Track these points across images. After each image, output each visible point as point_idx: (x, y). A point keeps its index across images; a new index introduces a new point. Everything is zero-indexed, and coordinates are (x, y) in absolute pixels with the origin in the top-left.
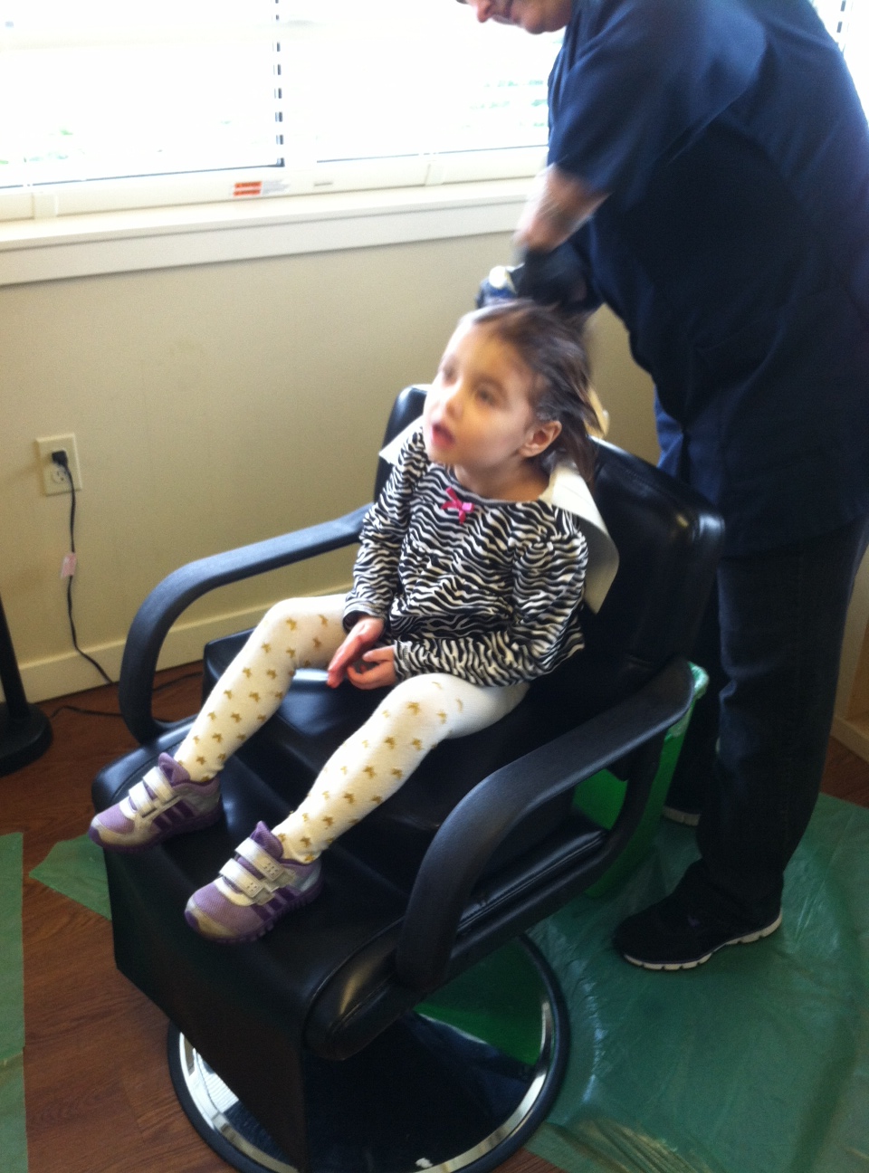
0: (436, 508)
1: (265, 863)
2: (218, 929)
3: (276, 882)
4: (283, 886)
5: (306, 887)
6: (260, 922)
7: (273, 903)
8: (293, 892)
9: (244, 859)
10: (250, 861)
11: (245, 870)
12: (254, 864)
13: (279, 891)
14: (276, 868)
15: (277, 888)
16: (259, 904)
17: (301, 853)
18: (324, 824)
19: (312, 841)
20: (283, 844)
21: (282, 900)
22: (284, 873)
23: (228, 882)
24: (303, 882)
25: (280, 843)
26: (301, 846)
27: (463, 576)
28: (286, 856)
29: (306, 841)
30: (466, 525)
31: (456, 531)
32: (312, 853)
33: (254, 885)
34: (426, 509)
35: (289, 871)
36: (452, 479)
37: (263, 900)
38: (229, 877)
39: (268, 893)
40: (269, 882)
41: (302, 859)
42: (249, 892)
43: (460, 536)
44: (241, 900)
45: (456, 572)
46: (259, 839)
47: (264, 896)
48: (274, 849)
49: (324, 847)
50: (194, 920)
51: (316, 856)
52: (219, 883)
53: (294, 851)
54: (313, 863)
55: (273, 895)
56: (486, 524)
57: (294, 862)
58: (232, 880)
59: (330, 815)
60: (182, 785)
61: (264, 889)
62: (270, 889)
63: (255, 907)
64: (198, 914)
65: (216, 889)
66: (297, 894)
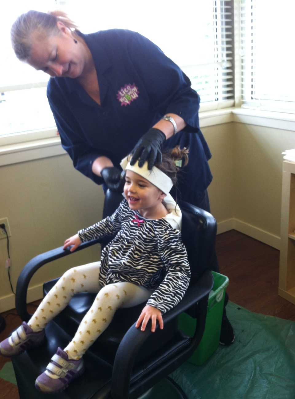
0: (130, 222)
1: (62, 362)
2: (48, 389)
3: (67, 368)
4: (70, 370)
5: (79, 369)
6: (63, 384)
7: (67, 376)
8: (74, 372)
9: (54, 362)
10: (56, 362)
11: (55, 366)
12: (58, 363)
13: (69, 372)
14: (66, 363)
15: (67, 371)
16: (62, 378)
17: (75, 356)
18: (81, 344)
19: (78, 351)
20: (68, 354)
21: (70, 375)
22: (69, 365)
23: (49, 371)
24: (77, 368)
25: (66, 354)
26: (74, 353)
27: (138, 246)
28: (69, 358)
29: (75, 351)
30: (140, 228)
31: (136, 230)
32: (79, 356)
33: (59, 371)
34: (127, 223)
35: (71, 364)
36: (137, 212)
37: (63, 376)
38: (50, 369)
39: (65, 373)
40: (64, 369)
41: (75, 358)
42: (57, 373)
43: (137, 231)
44: (55, 377)
45: (135, 244)
46: (59, 354)
47: (63, 374)
48: (65, 356)
49: (83, 353)
50: (38, 387)
51: (81, 357)
52: (46, 372)
53: (72, 356)
54: (80, 359)
55: (67, 374)
56: (147, 228)
57: (73, 360)
58: (51, 370)
59: (82, 340)
60: (30, 334)
61: (63, 372)
62: (65, 371)
63: (60, 379)
64: (39, 384)
65: (45, 374)
66: (76, 373)
